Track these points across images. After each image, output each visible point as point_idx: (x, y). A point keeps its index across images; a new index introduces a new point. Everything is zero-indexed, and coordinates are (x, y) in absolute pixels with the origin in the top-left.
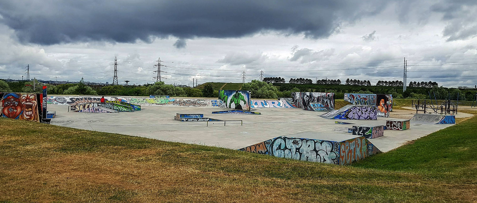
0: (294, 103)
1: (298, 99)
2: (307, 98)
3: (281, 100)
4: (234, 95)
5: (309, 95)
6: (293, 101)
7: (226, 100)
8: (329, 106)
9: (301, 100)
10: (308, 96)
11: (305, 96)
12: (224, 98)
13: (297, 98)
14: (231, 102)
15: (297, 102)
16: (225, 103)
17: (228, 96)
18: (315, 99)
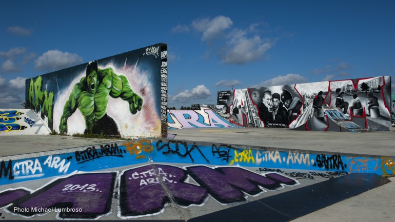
0: (231, 115)
1: (242, 106)
2: (275, 100)
3: (201, 108)
4: (78, 84)
5: (280, 92)
6: (228, 111)
7: (50, 108)
8: (370, 116)
9: (254, 108)
10: (276, 96)
11: (267, 96)
12: (42, 102)
13: (239, 103)
14: (69, 111)
15: (238, 113)
16: (46, 119)
17: (55, 92)
18: (307, 99)
